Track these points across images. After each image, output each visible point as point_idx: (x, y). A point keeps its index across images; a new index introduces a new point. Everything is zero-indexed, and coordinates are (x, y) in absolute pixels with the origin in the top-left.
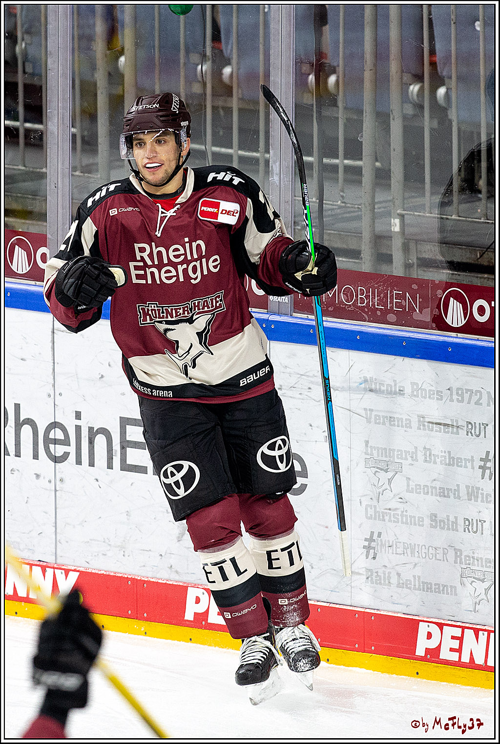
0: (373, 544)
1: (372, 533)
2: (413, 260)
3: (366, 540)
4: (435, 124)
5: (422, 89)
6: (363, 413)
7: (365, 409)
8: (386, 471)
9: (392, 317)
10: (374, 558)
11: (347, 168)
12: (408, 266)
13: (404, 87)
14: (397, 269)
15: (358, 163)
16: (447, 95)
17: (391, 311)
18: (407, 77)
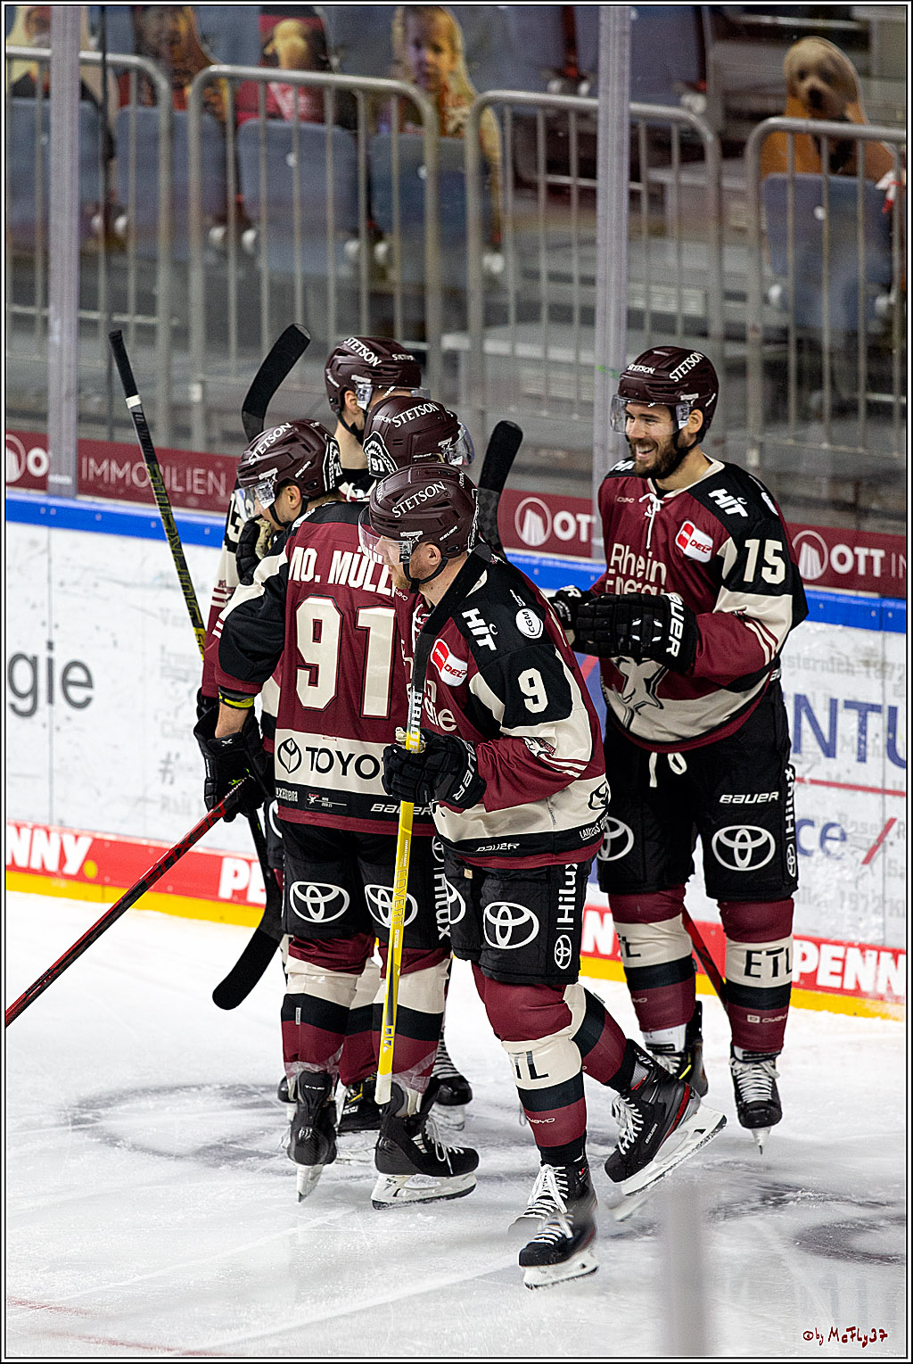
0: (170, 767)
1: (169, 755)
2: (216, 433)
3: (162, 762)
4: (242, 273)
5: (226, 235)
6: (158, 613)
7: (161, 610)
8: (186, 681)
9: (192, 501)
10: (172, 782)
11: (140, 327)
12: (210, 441)
13: (205, 231)
14: (197, 444)
15: (151, 321)
16: (256, 242)
17: (192, 493)
18: (209, 220)
